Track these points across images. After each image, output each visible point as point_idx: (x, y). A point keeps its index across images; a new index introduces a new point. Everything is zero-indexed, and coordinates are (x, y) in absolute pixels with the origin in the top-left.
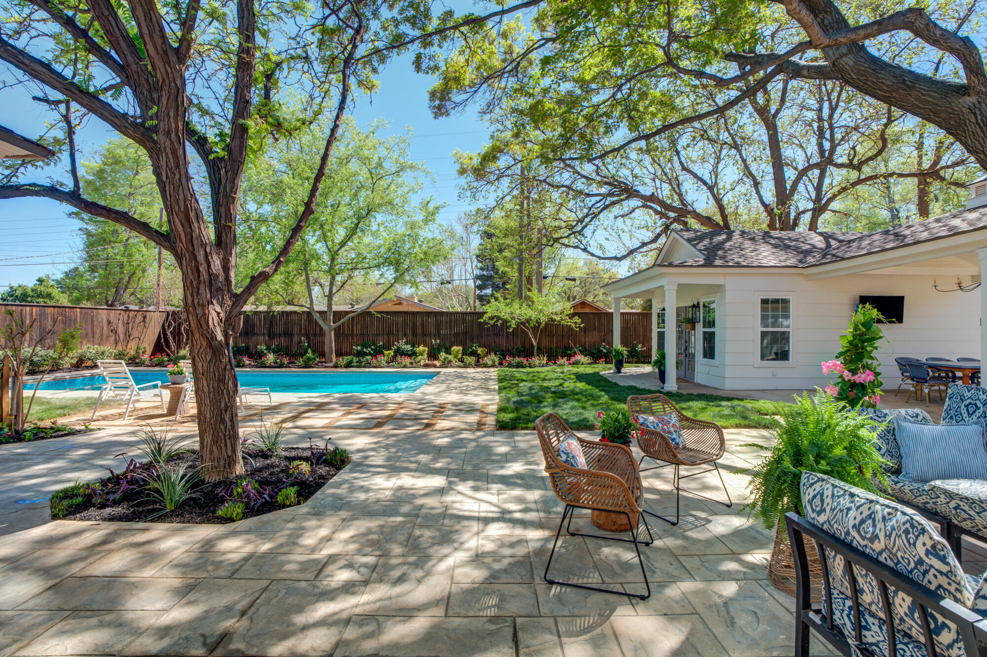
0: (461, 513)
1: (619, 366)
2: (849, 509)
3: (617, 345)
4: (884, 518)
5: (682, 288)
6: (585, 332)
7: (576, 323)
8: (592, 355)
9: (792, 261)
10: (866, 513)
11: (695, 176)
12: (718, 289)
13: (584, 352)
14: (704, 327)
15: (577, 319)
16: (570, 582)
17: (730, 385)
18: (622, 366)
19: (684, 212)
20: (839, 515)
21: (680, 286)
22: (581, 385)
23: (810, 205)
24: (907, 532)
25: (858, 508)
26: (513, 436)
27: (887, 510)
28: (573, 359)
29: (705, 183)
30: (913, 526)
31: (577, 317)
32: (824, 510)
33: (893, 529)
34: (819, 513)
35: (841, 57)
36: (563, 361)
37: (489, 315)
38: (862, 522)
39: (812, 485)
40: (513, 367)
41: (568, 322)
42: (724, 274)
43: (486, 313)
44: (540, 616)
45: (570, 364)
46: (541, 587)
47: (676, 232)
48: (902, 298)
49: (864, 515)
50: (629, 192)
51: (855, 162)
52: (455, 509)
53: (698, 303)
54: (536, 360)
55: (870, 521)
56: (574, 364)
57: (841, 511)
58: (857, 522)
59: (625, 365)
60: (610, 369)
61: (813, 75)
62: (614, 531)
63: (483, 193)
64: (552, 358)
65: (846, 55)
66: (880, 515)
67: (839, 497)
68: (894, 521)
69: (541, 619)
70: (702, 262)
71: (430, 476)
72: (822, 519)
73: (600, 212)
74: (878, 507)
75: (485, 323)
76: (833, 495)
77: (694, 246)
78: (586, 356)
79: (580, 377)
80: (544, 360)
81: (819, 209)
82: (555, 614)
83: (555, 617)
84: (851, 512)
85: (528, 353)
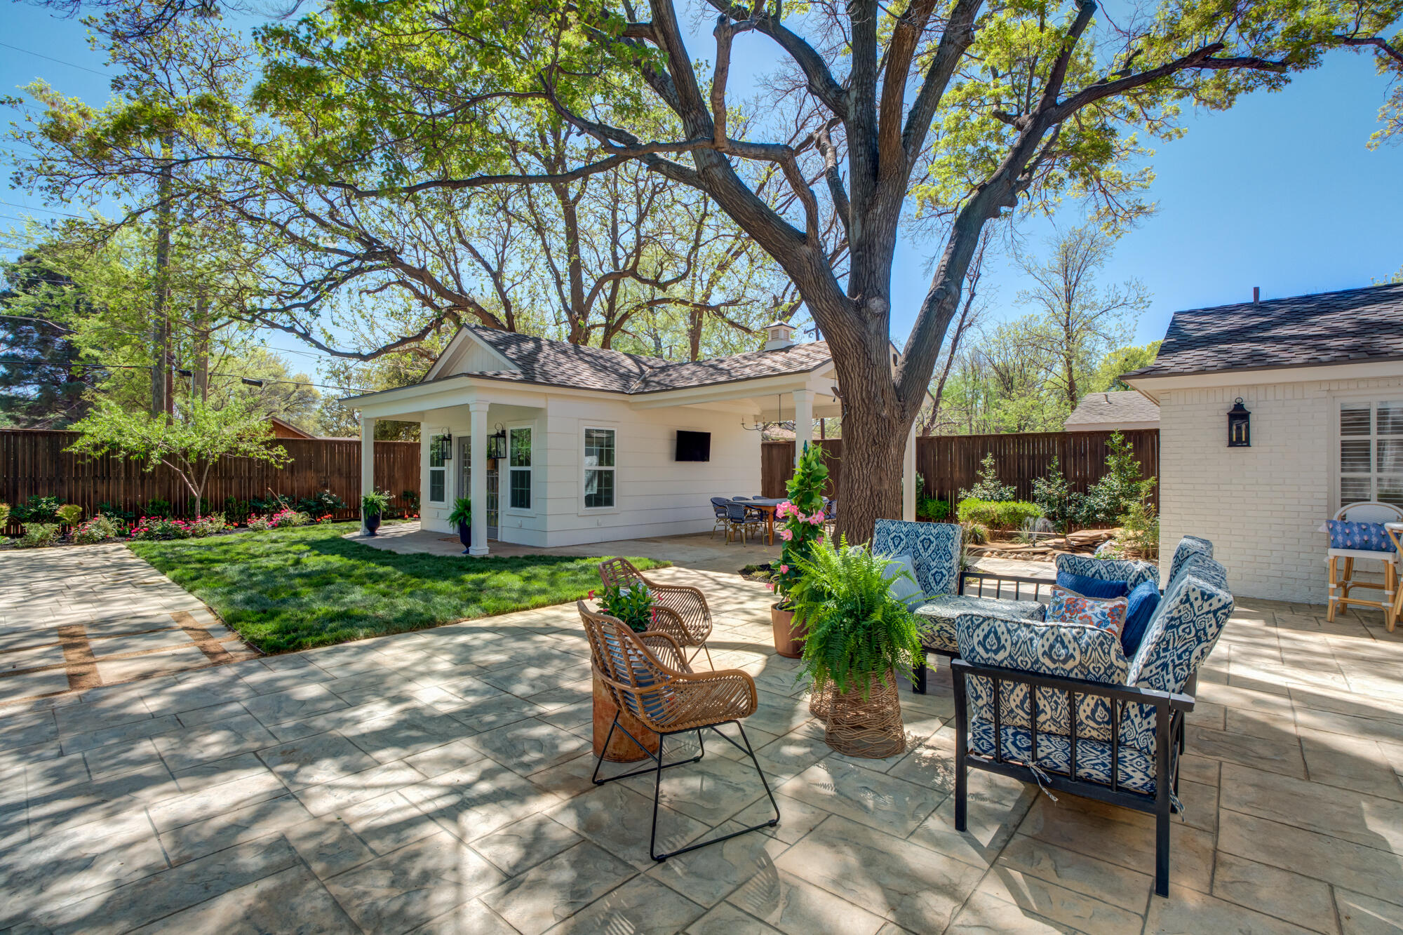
0: (386, 821)
1: (372, 526)
2: (1031, 640)
3: (368, 490)
4: (1075, 638)
5: (495, 409)
6: (292, 472)
7: (278, 456)
8: (308, 508)
9: (615, 387)
10: (1052, 639)
11: (475, 254)
12: (536, 412)
13: (297, 505)
14: (513, 464)
15: (281, 450)
16: (679, 847)
17: (553, 541)
18: (378, 524)
19: (462, 301)
20: (1024, 648)
21: (492, 405)
22: (336, 560)
23: (603, 320)
24: (1101, 644)
25: (1043, 636)
26: (308, 661)
27: (1074, 631)
28: (278, 518)
29: (488, 267)
30: (1105, 638)
31: (281, 447)
32: (1004, 647)
33: (1088, 645)
34: (996, 652)
35: (712, 165)
36: (262, 521)
37: (87, 439)
38: (1052, 647)
39: (978, 626)
40: (157, 537)
41: (263, 454)
42: (546, 394)
43: (82, 434)
44: (708, 910)
45: (274, 527)
46: (657, 871)
47: (471, 329)
48: (709, 435)
49: (1051, 640)
50: (392, 257)
51: (661, 280)
52: (360, 818)
53: (504, 432)
54: (202, 523)
55: (1058, 645)
56: (280, 525)
57: (1025, 643)
58: (1046, 648)
59: (382, 522)
60: (357, 530)
61: (673, 174)
62: (642, 759)
63: (84, 191)
64: (238, 519)
65: (716, 166)
66: (1070, 636)
67: (1016, 630)
68: (1086, 638)
69: (713, 912)
70: (520, 377)
71: (220, 777)
72: (1001, 656)
73: (344, 279)
74: (1063, 630)
75: (82, 456)
76: (1009, 631)
77: (502, 352)
78: (299, 511)
79: (320, 547)
80: (220, 522)
81: (612, 328)
82: (719, 896)
83: (723, 900)
84: (1035, 641)
85: (183, 510)
